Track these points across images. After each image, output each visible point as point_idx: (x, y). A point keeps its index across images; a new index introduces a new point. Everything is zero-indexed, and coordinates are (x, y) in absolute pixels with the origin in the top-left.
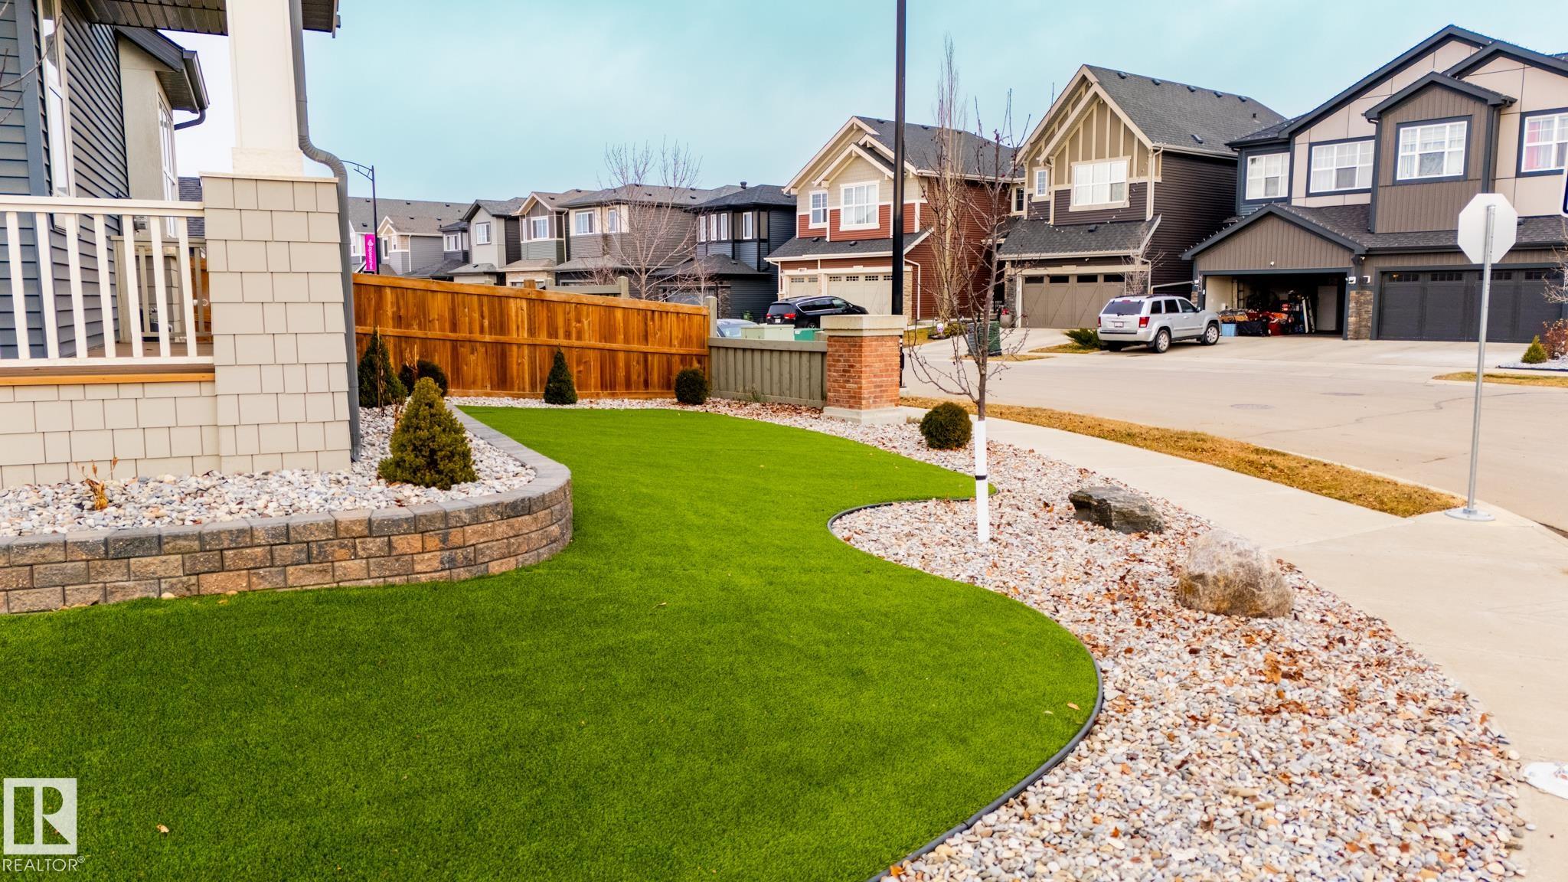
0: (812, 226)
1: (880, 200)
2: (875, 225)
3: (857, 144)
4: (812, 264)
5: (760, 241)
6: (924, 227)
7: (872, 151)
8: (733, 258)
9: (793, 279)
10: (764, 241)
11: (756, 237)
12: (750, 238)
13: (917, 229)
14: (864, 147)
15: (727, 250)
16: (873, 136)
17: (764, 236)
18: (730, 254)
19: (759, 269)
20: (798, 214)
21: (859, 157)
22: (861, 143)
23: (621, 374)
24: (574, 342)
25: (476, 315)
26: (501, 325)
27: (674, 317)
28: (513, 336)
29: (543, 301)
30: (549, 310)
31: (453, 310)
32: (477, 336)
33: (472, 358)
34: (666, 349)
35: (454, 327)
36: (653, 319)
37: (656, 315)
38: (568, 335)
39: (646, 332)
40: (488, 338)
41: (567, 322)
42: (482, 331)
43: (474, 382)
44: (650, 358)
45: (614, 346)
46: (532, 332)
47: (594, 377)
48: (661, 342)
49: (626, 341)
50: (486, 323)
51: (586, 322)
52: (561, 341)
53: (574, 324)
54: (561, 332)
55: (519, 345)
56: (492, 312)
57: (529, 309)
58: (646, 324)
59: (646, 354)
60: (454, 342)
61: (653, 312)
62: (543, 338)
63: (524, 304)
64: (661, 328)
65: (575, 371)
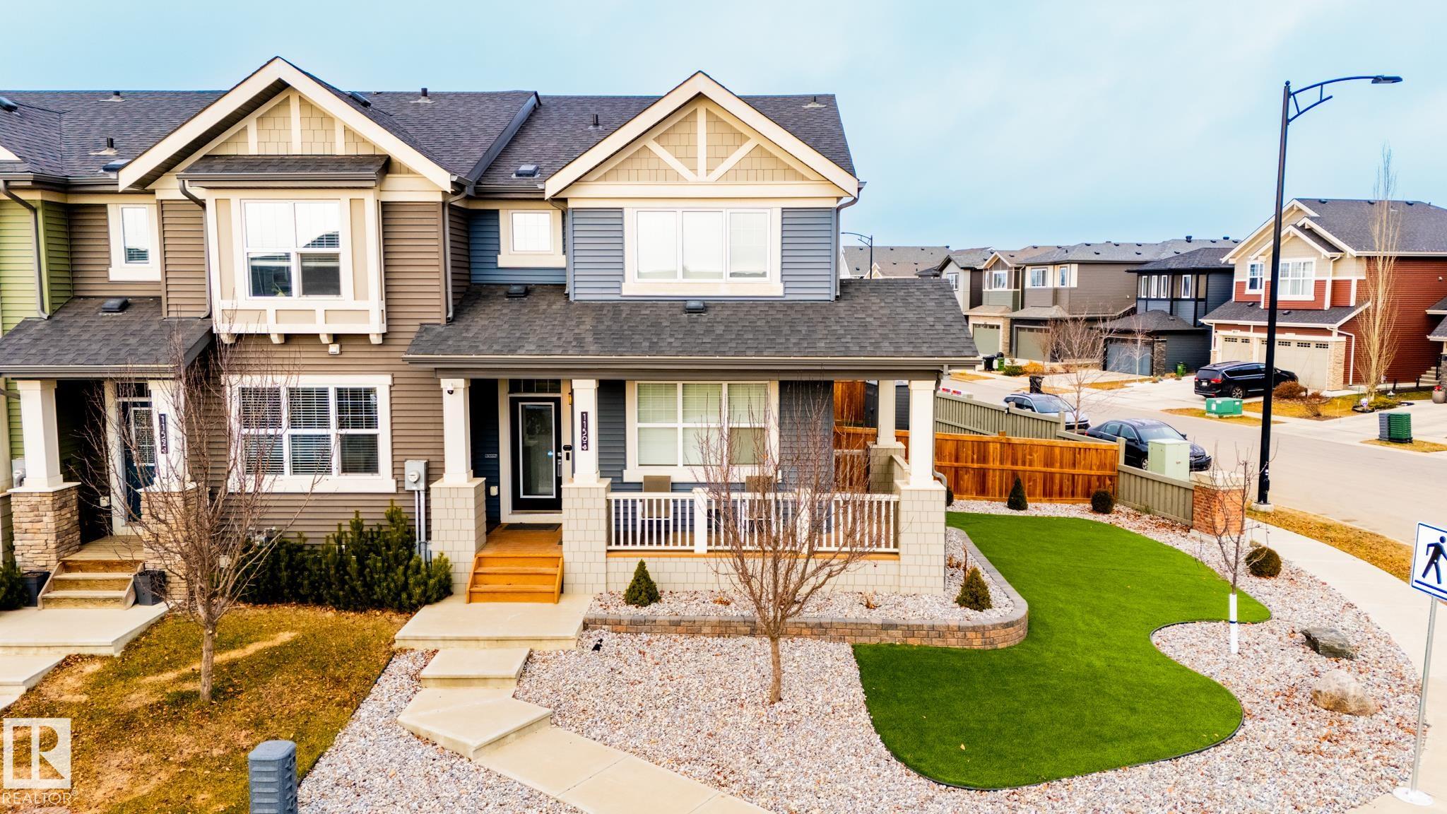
0: (1248, 291)
1: (1317, 274)
2: (1310, 297)
3: (1295, 226)
4: (1246, 328)
5: (1197, 300)
6: (1360, 302)
7: (1310, 232)
8: (1171, 313)
9: (1227, 339)
10: (1202, 300)
11: (1193, 297)
12: (1189, 297)
13: (1352, 303)
14: (1302, 228)
15: (1166, 307)
16: (1312, 219)
17: (1202, 295)
18: (1168, 310)
19: (1195, 325)
20: (1235, 280)
21: (1296, 237)
22: (1300, 224)
23: (1056, 488)
24: (1027, 468)
25: (970, 452)
26: (983, 458)
27: (1094, 452)
28: (991, 465)
29: (1009, 444)
30: (1013, 449)
31: (957, 450)
32: (970, 465)
33: (966, 477)
34: (1088, 472)
35: (957, 460)
36: (1079, 453)
37: (1082, 451)
38: (1024, 464)
39: (1075, 461)
40: (976, 466)
41: (1024, 456)
42: (973, 462)
43: (967, 491)
44: (1076, 477)
45: (1053, 470)
46: (1001, 463)
47: (1039, 489)
48: (1085, 468)
49: (1061, 466)
50: (975, 457)
51: (1035, 456)
52: (1020, 467)
53: (1028, 457)
54: (1020, 462)
55: (994, 470)
56: (979, 451)
57: (1001, 448)
58: (1075, 456)
59: (1073, 475)
60: (957, 469)
61: (1080, 449)
62: (1008, 466)
63: (998, 445)
64: (1085, 459)
65: (1027, 485)
